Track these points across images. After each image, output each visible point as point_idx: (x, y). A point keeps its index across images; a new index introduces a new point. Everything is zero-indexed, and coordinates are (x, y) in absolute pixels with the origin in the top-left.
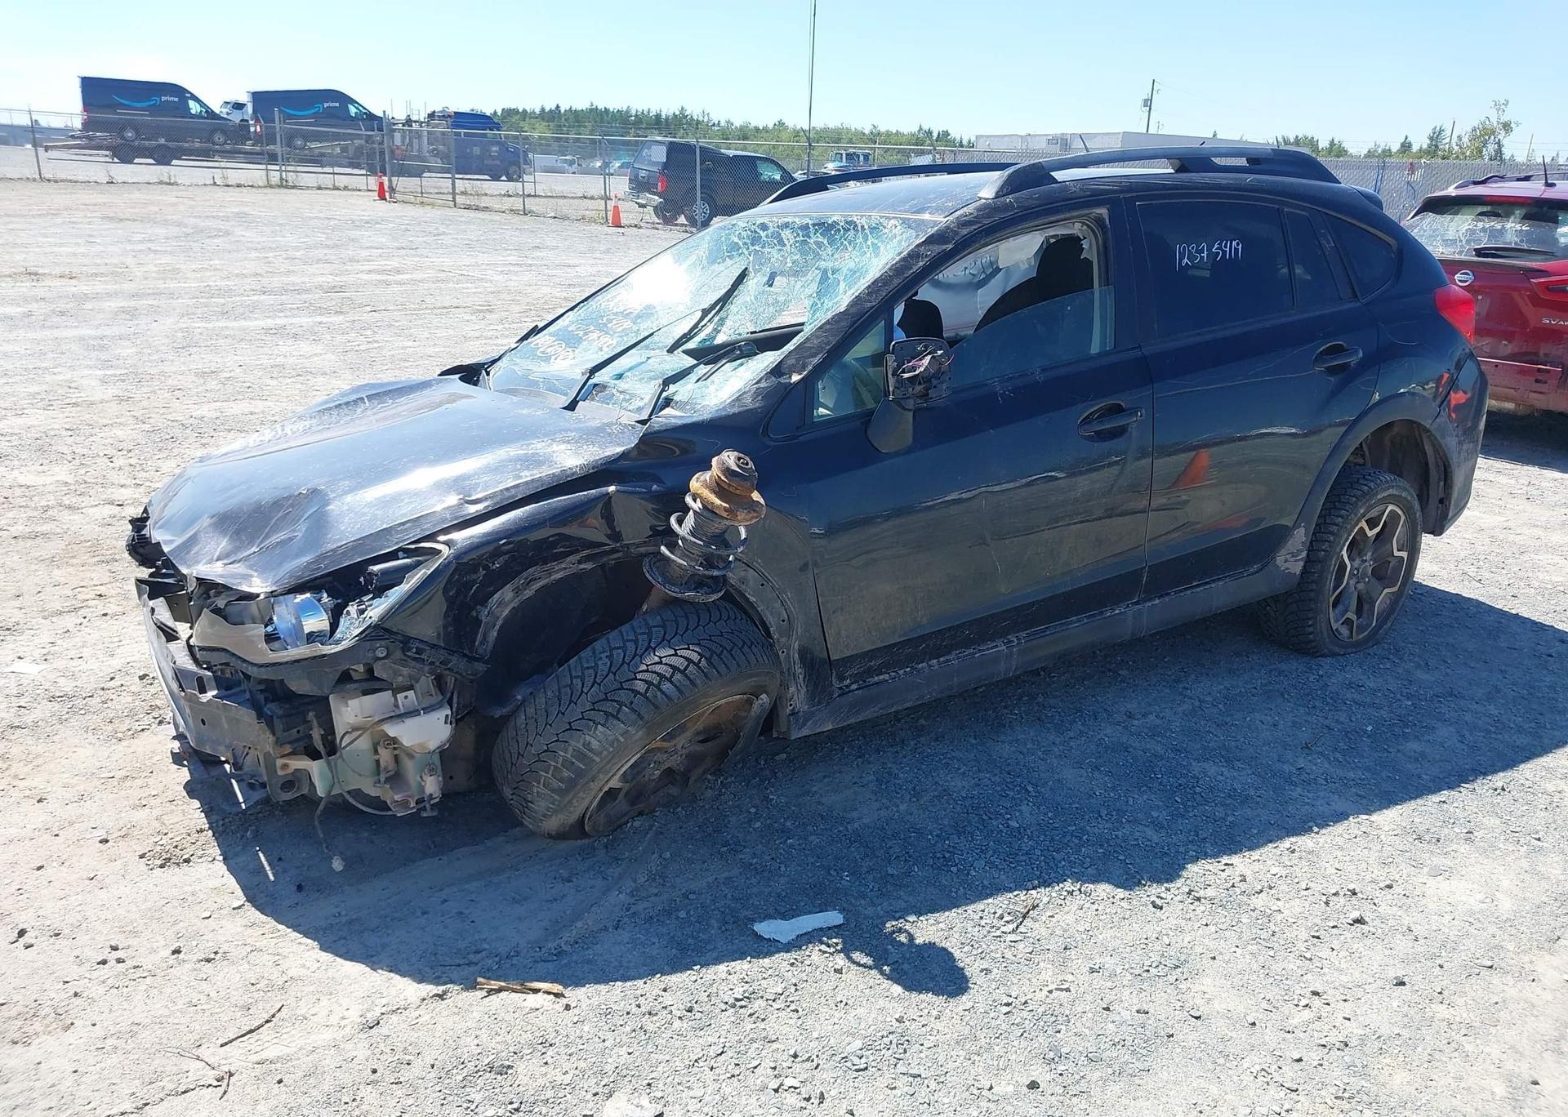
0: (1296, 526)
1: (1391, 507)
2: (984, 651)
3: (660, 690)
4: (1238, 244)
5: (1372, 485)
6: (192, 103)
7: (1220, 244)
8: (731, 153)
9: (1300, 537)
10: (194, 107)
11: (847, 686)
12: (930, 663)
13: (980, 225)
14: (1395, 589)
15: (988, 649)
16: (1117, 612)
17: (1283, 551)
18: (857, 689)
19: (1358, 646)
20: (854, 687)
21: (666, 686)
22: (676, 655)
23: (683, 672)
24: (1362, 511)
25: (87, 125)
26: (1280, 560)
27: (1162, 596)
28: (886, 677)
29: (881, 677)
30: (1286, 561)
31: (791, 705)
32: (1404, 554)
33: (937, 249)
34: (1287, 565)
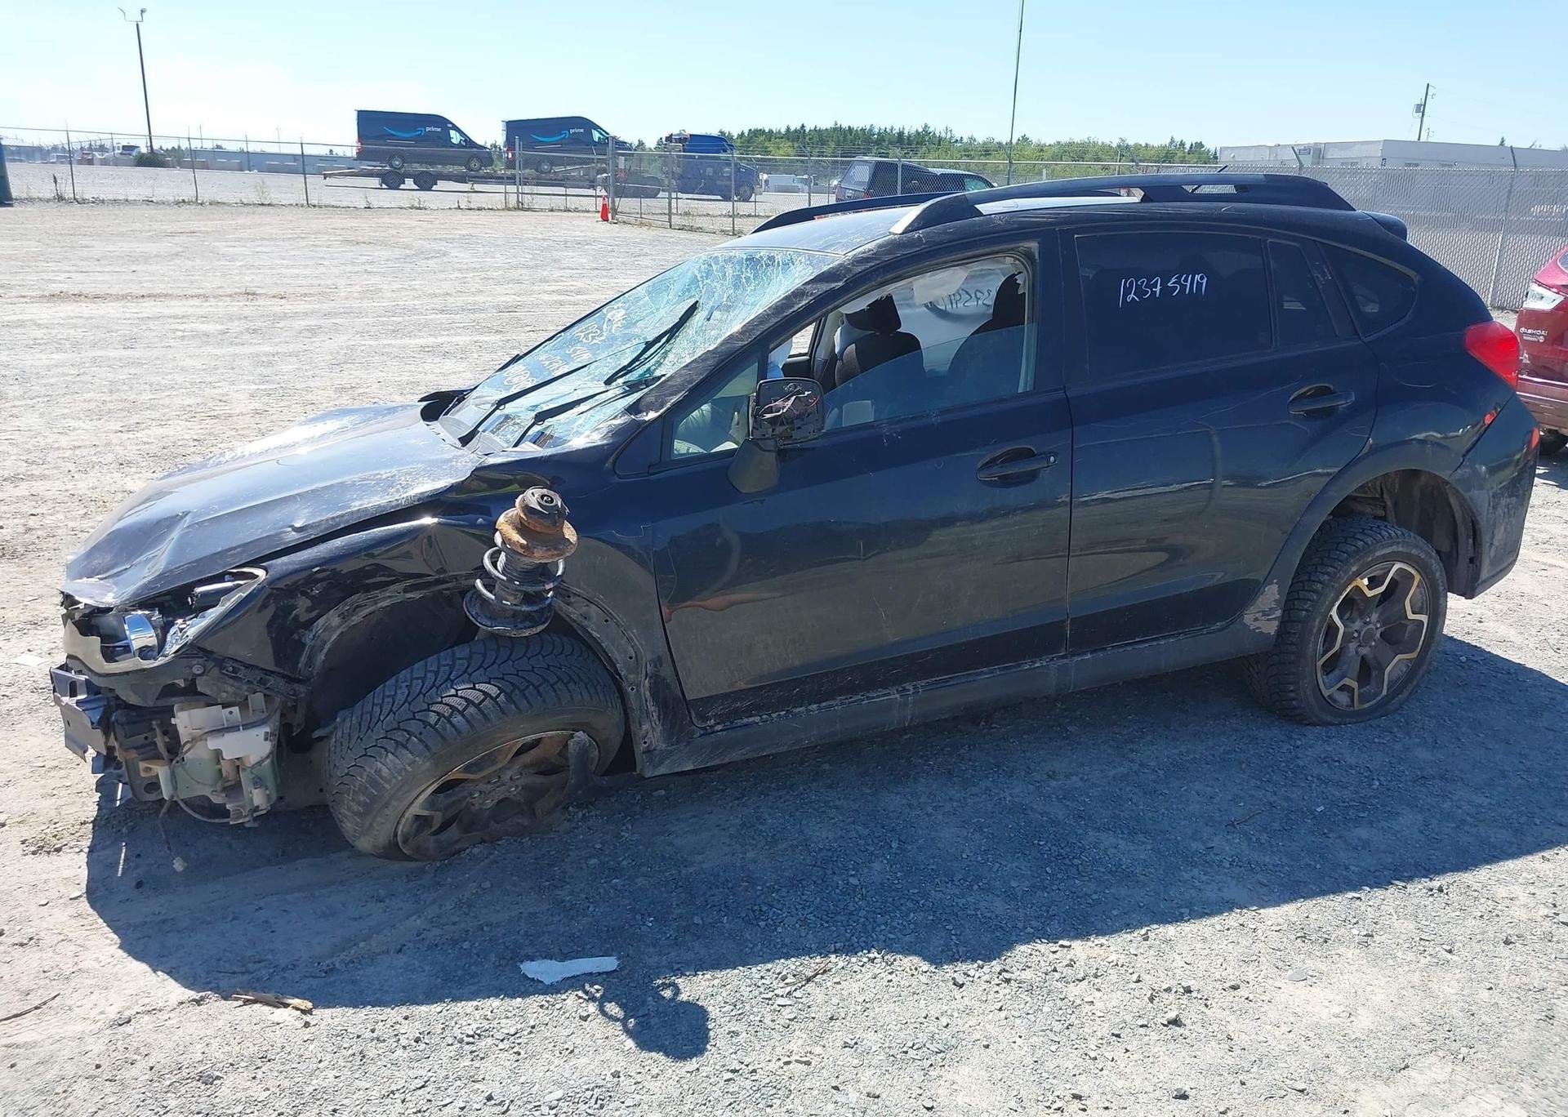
0: (1267, 581)
1: (1397, 566)
2: (873, 698)
3: (451, 723)
4: (1202, 278)
5: (1369, 540)
6: (453, 133)
7: (1179, 278)
8: (939, 171)
9: (1271, 594)
10: (455, 138)
11: (711, 727)
12: (810, 707)
13: (878, 262)
14: (1414, 655)
15: (878, 697)
16: (1036, 665)
17: (1252, 609)
18: (721, 730)
19: (1360, 717)
20: (719, 727)
21: (457, 719)
22: (474, 688)
23: (477, 706)
24: (1354, 569)
25: (362, 155)
26: (1248, 618)
27: (1095, 651)
28: (757, 719)
29: (751, 719)
30: (1256, 620)
31: (645, 743)
32: (1424, 618)
33: (825, 287)
34: (1257, 624)
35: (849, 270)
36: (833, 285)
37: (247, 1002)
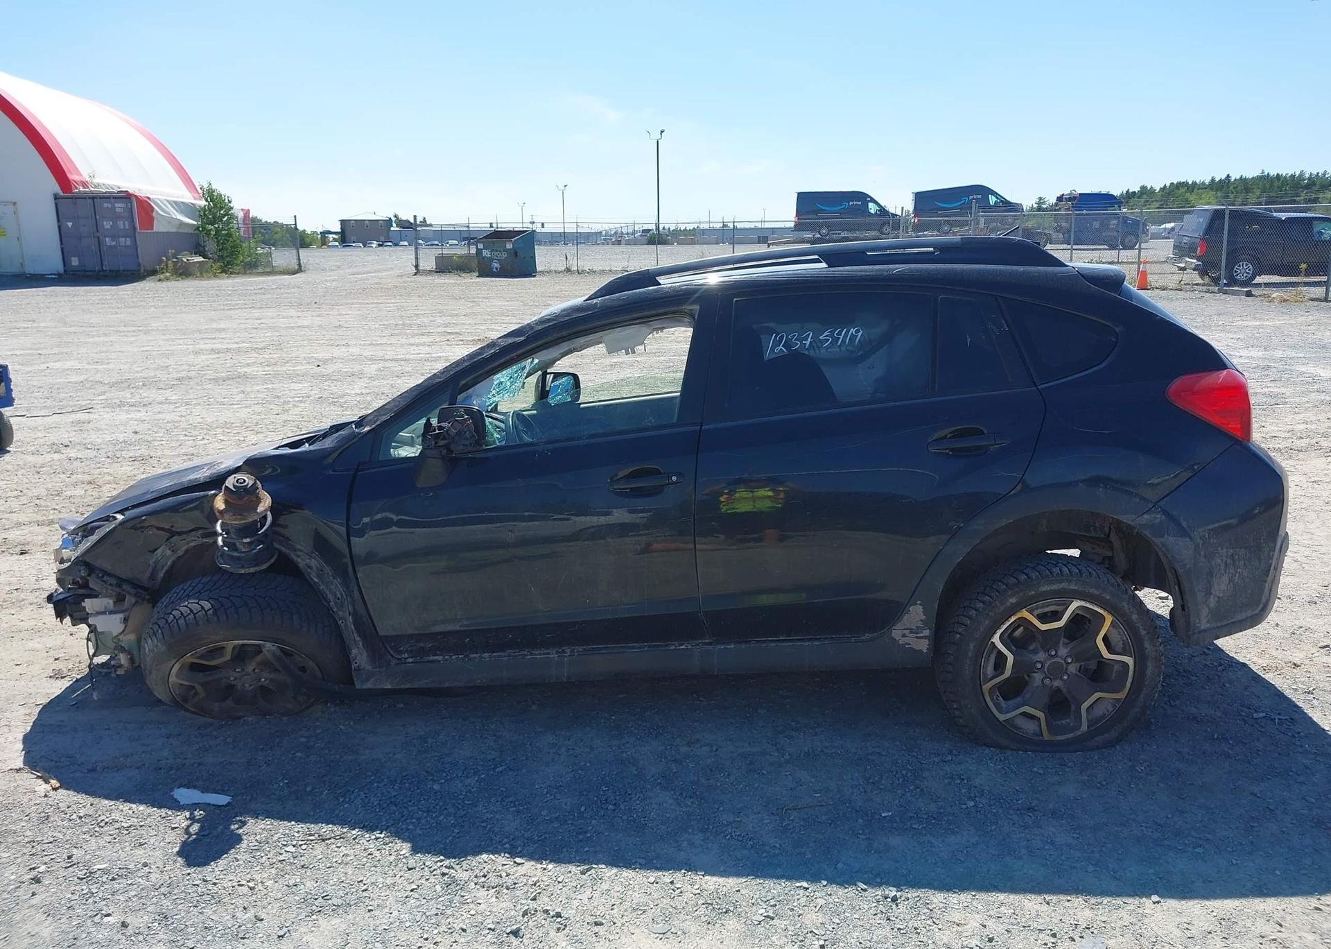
0: (911, 602)
1: (1076, 604)
2: (536, 655)
4: (857, 331)
5: (1034, 575)
6: (871, 205)
7: (832, 332)
8: (1283, 216)
9: (916, 614)
10: (872, 208)
11: (406, 658)
12: (483, 655)
14: (1122, 695)
15: (540, 654)
16: (682, 647)
17: (899, 626)
18: (412, 663)
19: (1053, 747)
20: (410, 660)
22: (197, 603)
24: (1013, 600)
25: (799, 227)
26: (896, 633)
27: (740, 643)
28: (440, 658)
29: (436, 658)
30: (904, 636)
31: (356, 663)
32: (1129, 660)
34: (906, 640)
35: (532, 328)
36: (517, 339)
37: (38, 777)
